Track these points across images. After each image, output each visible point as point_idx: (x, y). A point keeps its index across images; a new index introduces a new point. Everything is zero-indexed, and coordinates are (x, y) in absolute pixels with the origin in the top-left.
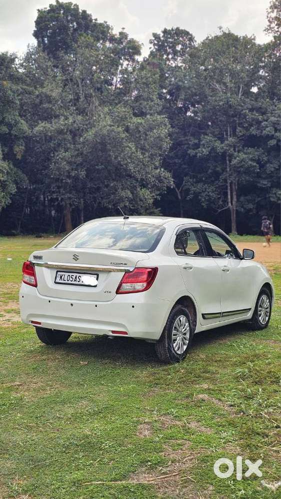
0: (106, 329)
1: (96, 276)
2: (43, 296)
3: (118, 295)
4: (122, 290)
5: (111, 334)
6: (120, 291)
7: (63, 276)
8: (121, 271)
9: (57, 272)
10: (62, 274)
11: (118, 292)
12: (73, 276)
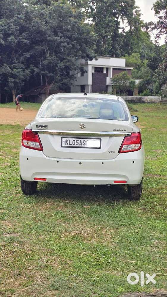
0: (109, 180)
1: (100, 140)
2: (49, 157)
3: (120, 154)
4: (123, 150)
5: (114, 183)
6: (122, 151)
7: (69, 141)
8: (121, 135)
9: (62, 138)
10: (67, 139)
11: (120, 152)
12: (78, 140)
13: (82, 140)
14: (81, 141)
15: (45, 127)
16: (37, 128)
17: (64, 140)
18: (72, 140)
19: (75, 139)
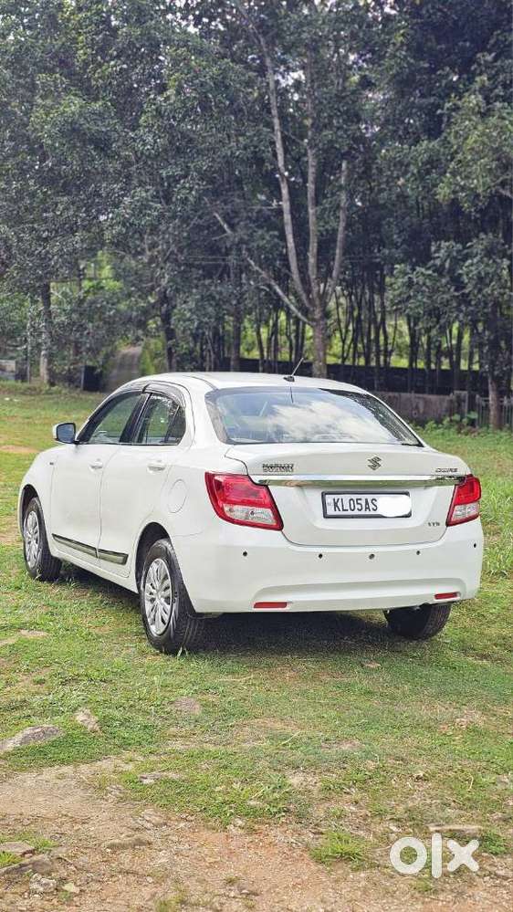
2: (300, 545)
3: (449, 528)
4: (453, 518)
6: (451, 521)
7: (340, 501)
9: (323, 494)
10: (336, 497)
11: (449, 524)
12: (360, 499)
13: (370, 497)
14: (366, 500)
15: (287, 468)
16: (265, 471)
17: (329, 499)
18: (346, 498)
19: (355, 497)
